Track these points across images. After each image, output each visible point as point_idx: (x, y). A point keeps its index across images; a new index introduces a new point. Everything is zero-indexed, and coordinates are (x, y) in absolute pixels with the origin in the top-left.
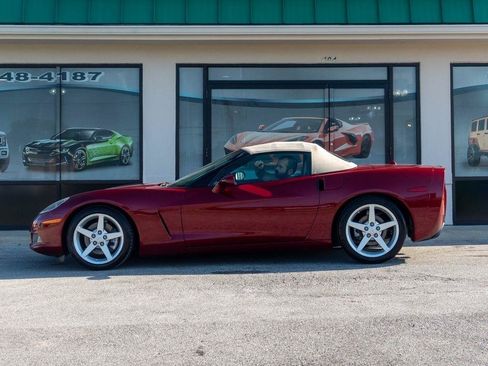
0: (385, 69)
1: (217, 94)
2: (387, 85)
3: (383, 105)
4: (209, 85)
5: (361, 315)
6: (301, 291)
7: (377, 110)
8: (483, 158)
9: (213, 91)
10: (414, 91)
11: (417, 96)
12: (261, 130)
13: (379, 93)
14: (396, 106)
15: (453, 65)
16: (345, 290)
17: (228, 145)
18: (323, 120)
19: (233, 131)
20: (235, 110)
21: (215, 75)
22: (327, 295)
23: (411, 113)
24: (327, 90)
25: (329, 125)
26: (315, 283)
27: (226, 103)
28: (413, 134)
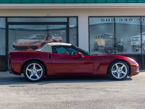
0: (67, 18)
1: (10, 27)
2: (67, 23)
3: (66, 30)
4: (8, 24)
5: (59, 101)
6: (39, 93)
7: (64, 32)
8: (99, 48)
9: (9, 25)
10: (76, 25)
11: (77, 27)
12: (25, 39)
13: (65, 26)
14: (70, 30)
15: (89, 17)
16: (53, 92)
17: (14, 44)
18: (46, 35)
19: (15, 39)
20: (16, 32)
21: (9, 20)
22: (47, 94)
23: (75, 33)
24: (47, 25)
25: (48, 37)
26: (43, 90)
27: (13, 29)
28: (76, 40)
